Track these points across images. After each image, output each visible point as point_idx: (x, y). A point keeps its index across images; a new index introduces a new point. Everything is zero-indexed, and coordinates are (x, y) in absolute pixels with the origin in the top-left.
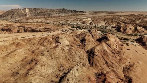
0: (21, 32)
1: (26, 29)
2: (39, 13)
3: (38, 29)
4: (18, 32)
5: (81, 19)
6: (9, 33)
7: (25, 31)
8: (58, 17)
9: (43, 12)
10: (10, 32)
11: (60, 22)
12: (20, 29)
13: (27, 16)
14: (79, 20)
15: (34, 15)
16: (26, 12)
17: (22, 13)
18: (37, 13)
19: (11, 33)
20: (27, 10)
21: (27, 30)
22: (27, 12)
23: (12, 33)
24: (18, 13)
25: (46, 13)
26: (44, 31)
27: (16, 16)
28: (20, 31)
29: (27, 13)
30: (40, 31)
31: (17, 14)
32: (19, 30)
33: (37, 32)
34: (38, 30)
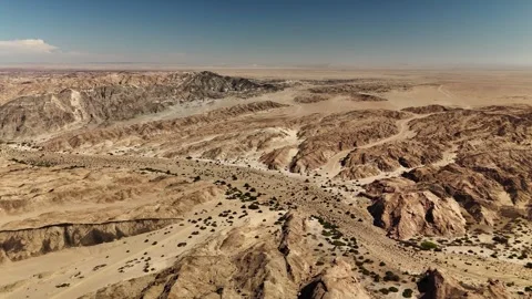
0: (56, 248)
1: (71, 233)
2: (116, 103)
3: (114, 225)
4: (46, 248)
5: (262, 138)
6: (14, 259)
7: (69, 242)
8: (186, 124)
9: (132, 102)
10: (17, 255)
11: (189, 158)
12: (52, 234)
13: (73, 120)
14: (255, 142)
15: (100, 115)
16: (69, 104)
17: (57, 110)
18: (112, 105)
19: (20, 258)
20: (75, 95)
21: (77, 236)
22: (73, 103)
23: (26, 257)
24: (41, 110)
25: (141, 103)
26: (134, 234)
27: (33, 126)
28: (52, 246)
29: (73, 108)
30: (120, 235)
31: (37, 113)
32: (49, 242)
33: (110, 238)
34: (111, 229)
